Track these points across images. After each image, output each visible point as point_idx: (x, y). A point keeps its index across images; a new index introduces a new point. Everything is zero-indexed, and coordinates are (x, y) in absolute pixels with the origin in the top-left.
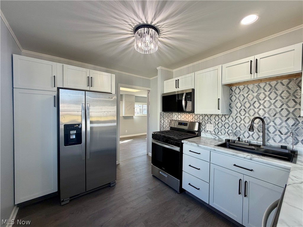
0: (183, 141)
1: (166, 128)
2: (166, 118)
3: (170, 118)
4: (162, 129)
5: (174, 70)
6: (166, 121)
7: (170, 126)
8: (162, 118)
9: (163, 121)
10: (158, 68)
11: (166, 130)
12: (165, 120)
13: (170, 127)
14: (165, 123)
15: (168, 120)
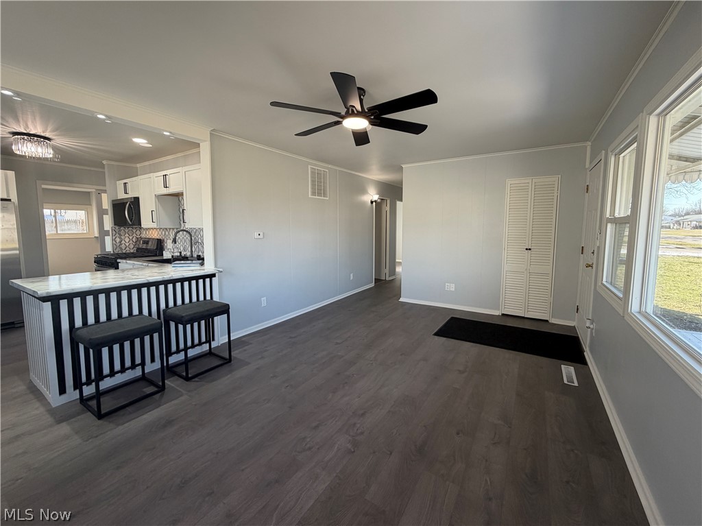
0: (118, 260)
1: (128, 249)
2: (127, 235)
3: (134, 235)
4: (117, 250)
5: (138, 165)
6: (127, 240)
7: (137, 246)
8: (117, 235)
9: (118, 240)
10: (104, 162)
11: (128, 252)
12: (123, 237)
13: (135, 249)
14: (123, 242)
15: (131, 238)
